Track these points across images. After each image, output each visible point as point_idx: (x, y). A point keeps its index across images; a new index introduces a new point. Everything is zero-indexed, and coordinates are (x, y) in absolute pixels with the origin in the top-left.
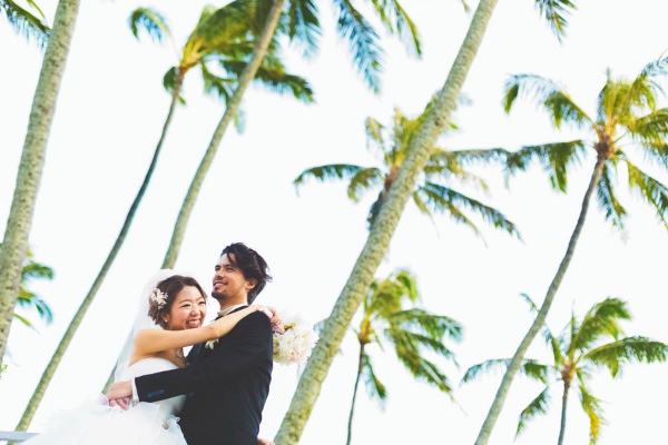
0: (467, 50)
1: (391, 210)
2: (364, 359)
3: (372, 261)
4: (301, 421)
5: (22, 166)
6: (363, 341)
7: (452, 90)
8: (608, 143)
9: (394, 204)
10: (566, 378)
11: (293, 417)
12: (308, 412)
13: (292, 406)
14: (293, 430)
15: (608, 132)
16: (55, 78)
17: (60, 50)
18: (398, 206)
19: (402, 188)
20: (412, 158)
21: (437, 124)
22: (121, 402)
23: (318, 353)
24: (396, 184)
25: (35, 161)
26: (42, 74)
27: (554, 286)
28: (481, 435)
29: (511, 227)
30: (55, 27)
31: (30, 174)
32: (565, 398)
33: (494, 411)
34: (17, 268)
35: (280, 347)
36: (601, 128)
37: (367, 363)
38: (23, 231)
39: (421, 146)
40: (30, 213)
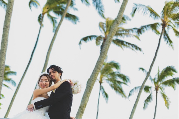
0: (125, 1)
1: (105, 48)
2: (101, 88)
3: (101, 63)
4: (84, 108)
5: (2, 43)
6: (101, 83)
7: (121, 13)
8: (165, 23)
9: (106, 47)
10: (157, 90)
11: (81, 107)
12: (86, 105)
13: (81, 104)
14: (82, 111)
15: (165, 20)
16: (9, 18)
17: (10, 10)
18: (107, 47)
19: (108, 42)
20: (111, 33)
21: (117, 23)
22: (31, 109)
23: (87, 89)
24: (106, 41)
25: (6, 41)
26: (6, 17)
27: (152, 65)
28: (134, 108)
29: (140, 49)
30: (8, 3)
31: (4, 45)
32: (157, 96)
33: (137, 101)
34: (2, 71)
35: (74, 90)
36: (163, 19)
37: (102, 88)
38: (3, 61)
39: (113, 30)
40: (5, 55)
